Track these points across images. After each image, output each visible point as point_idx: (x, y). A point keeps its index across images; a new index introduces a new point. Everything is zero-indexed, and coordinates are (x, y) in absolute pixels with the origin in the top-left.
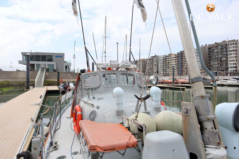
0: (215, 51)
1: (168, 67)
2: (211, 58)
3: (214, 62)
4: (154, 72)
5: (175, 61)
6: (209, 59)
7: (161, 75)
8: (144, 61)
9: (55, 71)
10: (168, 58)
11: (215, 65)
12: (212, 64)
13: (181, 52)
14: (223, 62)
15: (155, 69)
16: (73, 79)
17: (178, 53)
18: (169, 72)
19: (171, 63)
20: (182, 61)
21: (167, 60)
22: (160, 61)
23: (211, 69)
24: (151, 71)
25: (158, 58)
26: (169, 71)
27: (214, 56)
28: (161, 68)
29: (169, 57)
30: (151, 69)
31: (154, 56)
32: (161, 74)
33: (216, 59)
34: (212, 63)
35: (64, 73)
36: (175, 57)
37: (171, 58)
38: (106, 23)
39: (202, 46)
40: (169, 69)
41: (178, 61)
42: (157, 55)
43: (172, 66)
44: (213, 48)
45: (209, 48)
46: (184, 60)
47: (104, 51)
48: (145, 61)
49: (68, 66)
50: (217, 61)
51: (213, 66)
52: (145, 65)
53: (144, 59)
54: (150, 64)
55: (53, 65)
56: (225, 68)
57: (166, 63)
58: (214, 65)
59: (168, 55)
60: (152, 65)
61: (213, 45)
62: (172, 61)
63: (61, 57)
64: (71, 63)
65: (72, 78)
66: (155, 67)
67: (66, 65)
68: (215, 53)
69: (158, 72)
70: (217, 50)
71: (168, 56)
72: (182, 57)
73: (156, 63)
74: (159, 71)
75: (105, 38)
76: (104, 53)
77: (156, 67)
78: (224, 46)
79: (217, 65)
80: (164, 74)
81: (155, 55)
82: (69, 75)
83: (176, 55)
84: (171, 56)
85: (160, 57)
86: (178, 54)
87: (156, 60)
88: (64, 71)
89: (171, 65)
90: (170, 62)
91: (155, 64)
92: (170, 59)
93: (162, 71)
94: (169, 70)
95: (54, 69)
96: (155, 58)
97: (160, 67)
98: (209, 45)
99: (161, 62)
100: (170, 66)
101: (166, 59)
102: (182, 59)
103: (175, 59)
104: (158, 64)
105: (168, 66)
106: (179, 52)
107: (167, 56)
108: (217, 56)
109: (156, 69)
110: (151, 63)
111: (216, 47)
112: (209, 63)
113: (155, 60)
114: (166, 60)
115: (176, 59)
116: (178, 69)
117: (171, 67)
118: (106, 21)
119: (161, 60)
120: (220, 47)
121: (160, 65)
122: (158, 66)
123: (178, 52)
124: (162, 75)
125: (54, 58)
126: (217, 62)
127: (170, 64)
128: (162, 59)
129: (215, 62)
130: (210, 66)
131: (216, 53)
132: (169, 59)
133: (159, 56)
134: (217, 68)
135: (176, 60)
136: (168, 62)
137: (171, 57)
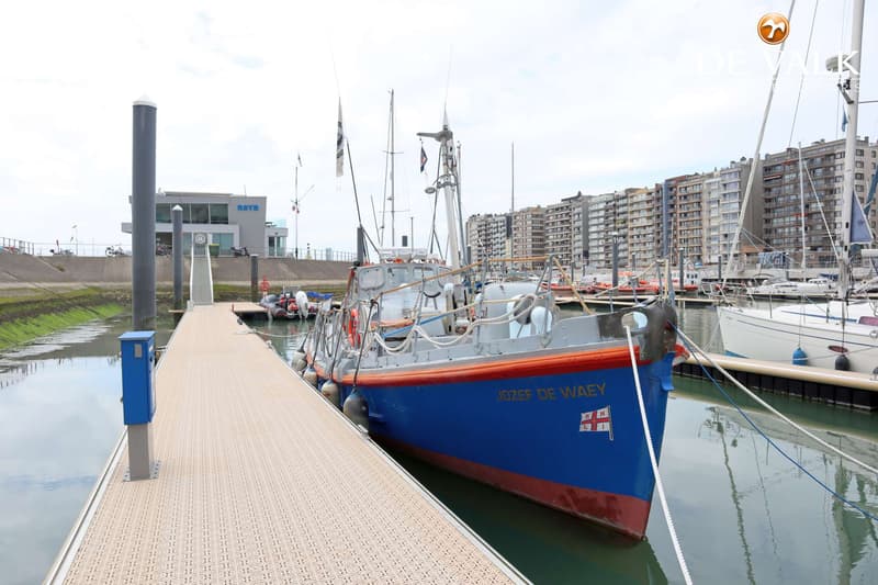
0: (787, 177)
1: (624, 237)
2: (773, 204)
3: (784, 217)
4: (573, 253)
5: (646, 214)
6: (768, 205)
7: (596, 264)
8: (538, 216)
9: (238, 254)
10: (621, 202)
11: (787, 230)
12: (775, 225)
13: (667, 181)
14: (815, 216)
15: (577, 244)
16: (295, 279)
17: (657, 185)
18: (625, 254)
19: (632, 220)
20: (671, 214)
21: (621, 210)
22: (595, 215)
23: (775, 242)
24: (562, 250)
25: (588, 205)
26: (626, 250)
27: (784, 196)
28: (598, 239)
29: (625, 201)
30: (563, 242)
31: (575, 198)
32: (599, 261)
33: (792, 208)
34: (775, 221)
35: (265, 260)
36: (648, 202)
37: (632, 204)
38: (392, 109)
39: (743, 159)
40: (626, 242)
41: (658, 216)
42: (584, 194)
43: (635, 232)
44: (779, 167)
45: (767, 169)
46: (679, 212)
47: (389, 195)
48: (542, 216)
49: (279, 238)
50: (792, 213)
51: (780, 231)
52: (541, 228)
53: (539, 207)
54: (559, 225)
55: (232, 234)
56: (820, 238)
57: (615, 220)
58: (783, 227)
59: (624, 194)
60: (568, 228)
61: (779, 156)
62: (636, 215)
63: (256, 208)
64: (287, 229)
65: (294, 276)
66: (577, 238)
67: (273, 234)
68: (787, 187)
69: (586, 254)
70: (794, 176)
71: (623, 198)
72: (671, 202)
73: (580, 223)
74: (590, 251)
75: (390, 155)
76: (390, 202)
77: (581, 237)
78: (819, 160)
79: (792, 230)
80: (608, 262)
81: (576, 194)
82: (283, 267)
83: (650, 194)
84: (632, 197)
85: (593, 200)
86: (658, 188)
87: (580, 209)
88: (267, 256)
89: (632, 229)
90: (630, 217)
91: (577, 224)
92: (630, 209)
93: (602, 250)
94: (626, 245)
95: (233, 249)
96: (578, 204)
97: (594, 236)
98: (767, 155)
99: (598, 218)
100: (630, 234)
101: (616, 207)
102: (672, 206)
103: (646, 206)
104: (587, 227)
105: (622, 232)
106: (661, 181)
107: (618, 198)
108: (793, 197)
109: (581, 243)
110: (562, 222)
111: (789, 164)
112: (767, 221)
113: (576, 211)
114: (617, 211)
115: (650, 205)
116: (659, 241)
117: (632, 237)
118: (392, 104)
119: (598, 211)
120: (802, 165)
121: (593, 229)
122: (587, 234)
123: (659, 182)
124: (603, 264)
125: (232, 213)
126: (794, 219)
127: (630, 225)
128: (602, 206)
129: (787, 219)
130: (768, 231)
131: (792, 186)
132: (625, 208)
133: (590, 197)
134: (792, 240)
135: (650, 210)
136: (622, 217)
137: (635, 199)
